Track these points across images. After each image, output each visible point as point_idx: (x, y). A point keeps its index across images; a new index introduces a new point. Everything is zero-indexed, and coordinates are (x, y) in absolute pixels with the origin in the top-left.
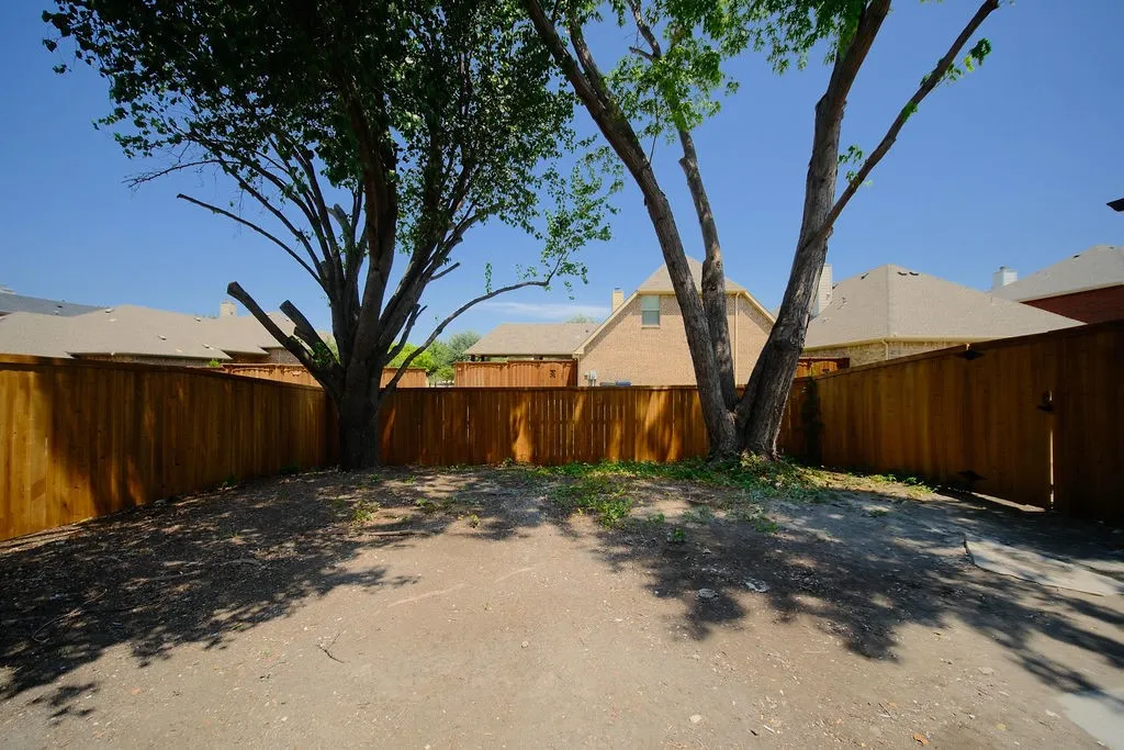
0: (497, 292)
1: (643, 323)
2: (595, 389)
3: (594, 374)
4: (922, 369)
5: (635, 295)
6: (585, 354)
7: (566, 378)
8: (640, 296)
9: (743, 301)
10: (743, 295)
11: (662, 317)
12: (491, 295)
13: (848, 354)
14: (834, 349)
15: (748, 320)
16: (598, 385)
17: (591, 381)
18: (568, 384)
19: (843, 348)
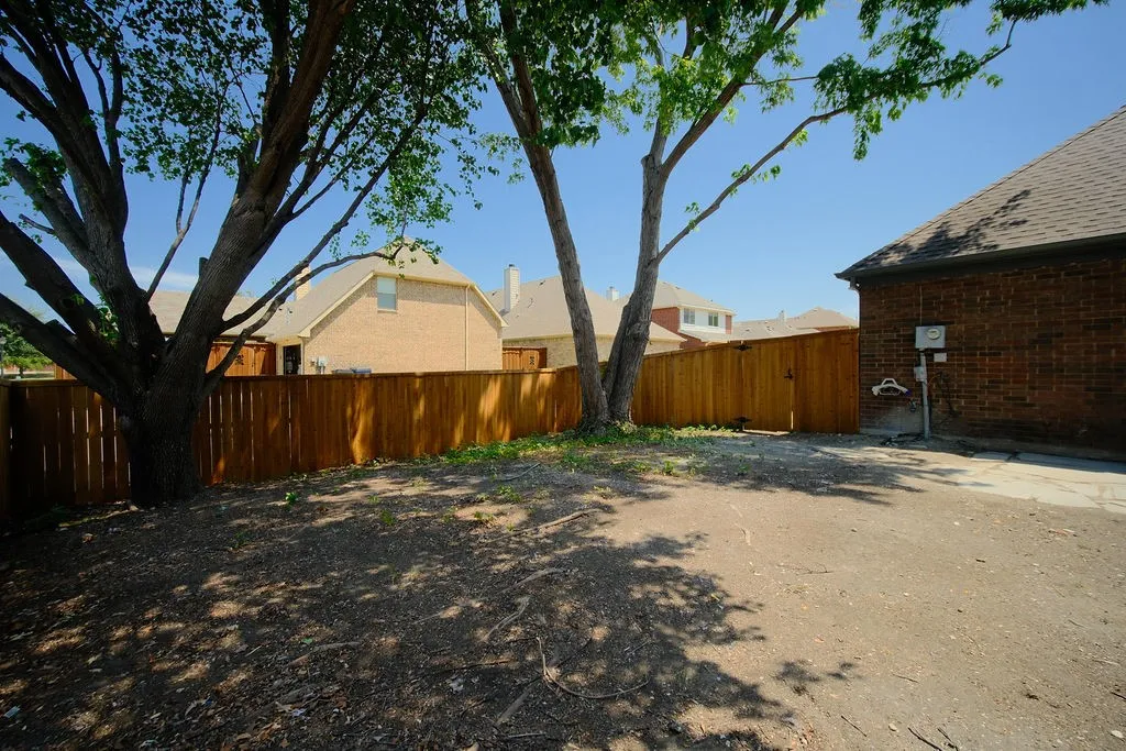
0: (346, 259)
1: (379, 306)
2: (326, 378)
3: (323, 360)
4: (708, 356)
5: (371, 275)
6: (312, 338)
7: (259, 365)
8: (375, 277)
9: (472, 293)
10: (472, 289)
11: (400, 302)
12: (338, 263)
13: (545, 345)
14: (533, 340)
15: (476, 312)
16: (328, 372)
17: (319, 368)
18: (263, 372)
19: (540, 339)
